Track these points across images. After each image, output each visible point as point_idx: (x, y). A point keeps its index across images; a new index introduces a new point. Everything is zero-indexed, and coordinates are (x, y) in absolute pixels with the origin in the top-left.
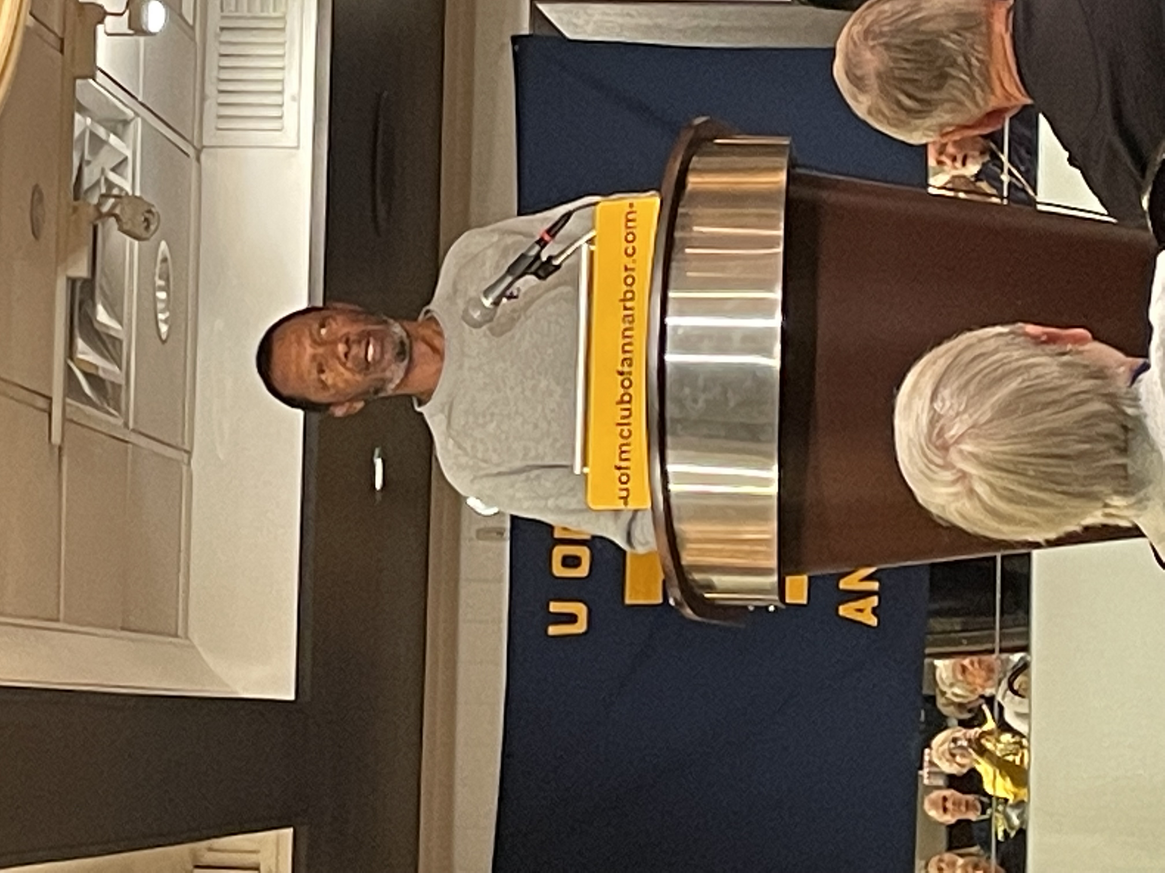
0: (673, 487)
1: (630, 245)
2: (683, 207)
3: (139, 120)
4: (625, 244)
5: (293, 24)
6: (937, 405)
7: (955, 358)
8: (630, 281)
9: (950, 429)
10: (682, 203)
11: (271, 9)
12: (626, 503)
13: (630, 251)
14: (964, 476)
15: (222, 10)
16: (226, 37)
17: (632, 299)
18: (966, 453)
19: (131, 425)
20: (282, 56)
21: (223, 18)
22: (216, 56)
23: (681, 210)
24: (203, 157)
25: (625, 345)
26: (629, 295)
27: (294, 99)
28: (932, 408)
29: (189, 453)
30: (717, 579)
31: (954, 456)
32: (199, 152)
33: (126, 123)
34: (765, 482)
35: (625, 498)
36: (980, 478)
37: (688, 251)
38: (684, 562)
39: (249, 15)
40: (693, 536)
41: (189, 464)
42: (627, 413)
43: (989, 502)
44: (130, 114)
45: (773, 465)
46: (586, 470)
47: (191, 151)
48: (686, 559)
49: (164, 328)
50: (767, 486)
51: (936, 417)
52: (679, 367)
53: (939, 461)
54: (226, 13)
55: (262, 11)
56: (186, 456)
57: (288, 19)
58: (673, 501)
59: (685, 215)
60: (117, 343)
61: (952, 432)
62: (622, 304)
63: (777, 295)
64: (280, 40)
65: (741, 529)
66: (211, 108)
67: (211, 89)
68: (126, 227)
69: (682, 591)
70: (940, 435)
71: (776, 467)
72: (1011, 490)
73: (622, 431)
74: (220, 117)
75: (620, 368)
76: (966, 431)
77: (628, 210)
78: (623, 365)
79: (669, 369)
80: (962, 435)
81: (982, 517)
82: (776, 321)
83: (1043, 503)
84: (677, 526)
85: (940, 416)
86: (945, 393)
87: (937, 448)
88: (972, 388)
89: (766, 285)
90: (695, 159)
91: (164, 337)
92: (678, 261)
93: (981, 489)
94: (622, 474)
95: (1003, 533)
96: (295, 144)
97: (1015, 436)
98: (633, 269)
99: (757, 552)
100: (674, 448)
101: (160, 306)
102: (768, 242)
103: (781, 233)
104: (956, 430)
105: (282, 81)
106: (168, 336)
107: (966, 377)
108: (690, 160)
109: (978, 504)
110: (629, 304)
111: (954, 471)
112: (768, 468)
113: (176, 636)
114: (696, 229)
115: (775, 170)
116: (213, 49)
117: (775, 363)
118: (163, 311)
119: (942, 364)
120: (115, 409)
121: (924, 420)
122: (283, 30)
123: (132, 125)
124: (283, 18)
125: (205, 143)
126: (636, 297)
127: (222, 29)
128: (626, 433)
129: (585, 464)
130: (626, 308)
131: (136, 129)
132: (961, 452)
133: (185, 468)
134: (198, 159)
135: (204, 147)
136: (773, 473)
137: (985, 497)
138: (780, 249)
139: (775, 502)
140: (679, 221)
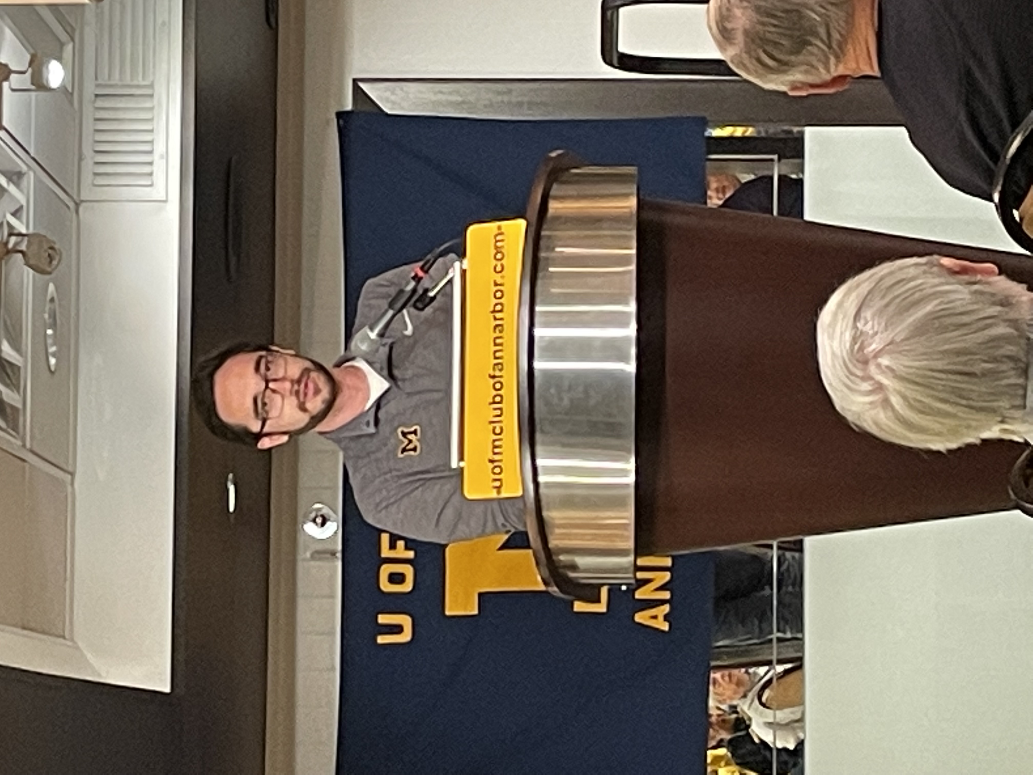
0: (542, 479)
1: (499, 264)
2: (546, 230)
3: (32, 174)
4: (494, 262)
5: (160, 90)
6: (859, 325)
7: (877, 284)
8: (499, 294)
9: (870, 345)
10: (545, 226)
11: (140, 78)
12: (499, 492)
13: (499, 269)
14: (880, 387)
15: (96, 78)
16: (100, 103)
17: (501, 311)
18: (883, 367)
19: (28, 445)
20: (151, 120)
21: (98, 86)
22: (91, 121)
23: (543, 233)
24: (81, 209)
25: (495, 352)
26: (499, 308)
27: (162, 157)
28: (855, 327)
29: (72, 474)
30: (581, 561)
31: (872, 369)
32: (77, 205)
33: (20, 175)
34: (624, 473)
35: (498, 488)
36: (895, 390)
37: (551, 269)
38: (550, 546)
39: (120, 83)
40: (557, 522)
41: (72, 484)
42: (498, 412)
43: (901, 412)
44: (24, 168)
45: (631, 457)
46: (462, 464)
47: (72, 205)
48: (553, 543)
49: (53, 361)
50: (626, 476)
51: (859, 333)
52: (545, 372)
53: (859, 373)
54: (100, 81)
55: (132, 80)
56: (69, 477)
57: (156, 87)
58: (542, 490)
59: (549, 237)
60: (16, 370)
61: (873, 346)
62: (492, 315)
63: (632, 307)
64: (148, 105)
65: (601, 514)
66: (88, 167)
67: (87, 151)
68: (32, 262)
69: (550, 571)
70: (861, 349)
71: (633, 460)
72: (920, 401)
73: (494, 429)
74: (96, 174)
75: (492, 373)
76: (884, 347)
77: (496, 232)
78: (494, 369)
79: (537, 374)
80: (881, 351)
81: (893, 426)
82: (631, 331)
83: (947, 415)
84: (545, 514)
85: (862, 333)
86: (868, 314)
87: (858, 361)
88: (891, 308)
89: (622, 300)
90: (555, 186)
91: (53, 369)
92: (544, 277)
93: (895, 400)
94: (496, 467)
95: (911, 441)
96: (164, 199)
97: (924, 354)
98: (500, 285)
99: (616, 536)
100: (543, 444)
101: (50, 341)
102: (622, 261)
103: (634, 252)
104: (874, 346)
105: (151, 142)
106: (55, 370)
107: (887, 300)
108: (550, 189)
109: (890, 414)
110: (498, 315)
111: (871, 382)
112: (627, 461)
113: (64, 637)
114: (558, 249)
115: (626, 196)
116: (89, 113)
117: (631, 368)
118: (52, 345)
119: (865, 288)
120: (14, 430)
121: (848, 336)
122: (151, 96)
123: (25, 179)
124: (151, 86)
125: (82, 198)
126: (505, 309)
127: (97, 96)
128: (498, 431)
129: (461, 458)
130: (495, 319)
131: (30, 180)
132: (879, 366)
133: (69, 489)
134: (77, 212)
135: (82, 201)
136: (631, 465)
137: (897, 407)
138: (633, 267)
139: (632, 491)
140: (543, 243)
